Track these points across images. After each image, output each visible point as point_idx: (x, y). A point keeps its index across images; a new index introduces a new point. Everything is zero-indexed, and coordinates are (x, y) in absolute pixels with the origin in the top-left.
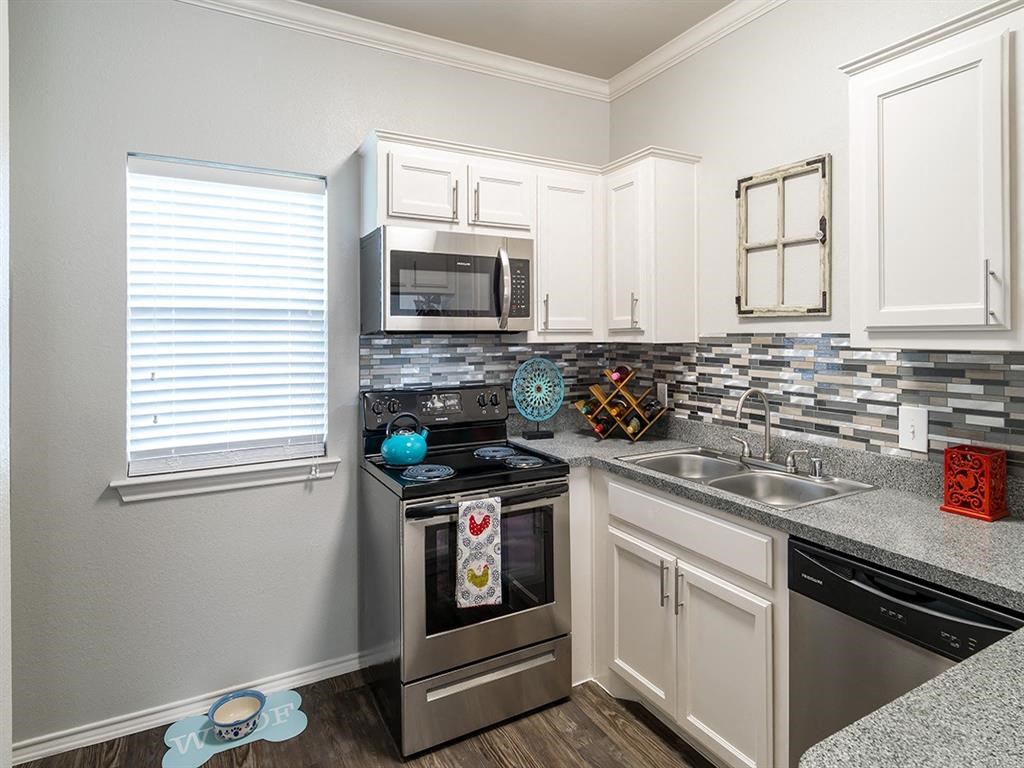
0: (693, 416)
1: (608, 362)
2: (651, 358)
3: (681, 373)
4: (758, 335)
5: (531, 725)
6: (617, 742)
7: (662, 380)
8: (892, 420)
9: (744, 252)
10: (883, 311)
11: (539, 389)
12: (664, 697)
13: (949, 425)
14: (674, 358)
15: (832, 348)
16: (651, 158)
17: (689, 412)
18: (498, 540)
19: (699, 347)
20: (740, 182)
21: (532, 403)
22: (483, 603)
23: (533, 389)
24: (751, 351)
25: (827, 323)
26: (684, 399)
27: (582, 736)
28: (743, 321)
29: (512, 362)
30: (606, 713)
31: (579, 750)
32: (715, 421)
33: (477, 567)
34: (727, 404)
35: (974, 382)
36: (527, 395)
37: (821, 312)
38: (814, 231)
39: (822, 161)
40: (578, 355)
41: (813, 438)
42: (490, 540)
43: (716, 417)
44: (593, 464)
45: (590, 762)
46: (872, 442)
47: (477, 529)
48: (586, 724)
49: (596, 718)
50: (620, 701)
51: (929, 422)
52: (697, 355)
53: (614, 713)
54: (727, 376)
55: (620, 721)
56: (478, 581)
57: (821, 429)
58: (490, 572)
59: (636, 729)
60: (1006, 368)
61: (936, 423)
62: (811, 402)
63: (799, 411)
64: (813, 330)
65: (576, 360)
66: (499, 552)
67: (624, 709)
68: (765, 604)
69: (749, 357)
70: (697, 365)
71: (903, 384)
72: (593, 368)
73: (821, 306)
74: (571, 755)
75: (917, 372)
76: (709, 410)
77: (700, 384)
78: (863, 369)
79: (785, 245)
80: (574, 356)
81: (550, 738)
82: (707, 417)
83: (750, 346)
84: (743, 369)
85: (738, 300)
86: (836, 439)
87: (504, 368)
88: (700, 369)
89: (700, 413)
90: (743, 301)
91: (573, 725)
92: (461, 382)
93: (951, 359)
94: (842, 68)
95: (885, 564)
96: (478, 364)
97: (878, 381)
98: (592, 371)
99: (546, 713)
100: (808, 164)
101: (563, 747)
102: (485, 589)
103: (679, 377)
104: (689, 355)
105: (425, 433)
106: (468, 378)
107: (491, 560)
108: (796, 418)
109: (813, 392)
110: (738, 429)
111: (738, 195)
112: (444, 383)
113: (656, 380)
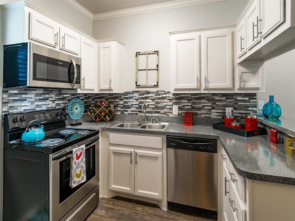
0: (122, 112)
1: (92, 100)
2: (108, 98)
3: (118, 102)
4: (141, 91)
5: (91, 219)
6: (118, 209)
7: (112, 104)
8: (171, 109)
9: (138, 70)
10: (178, 85)
11: (77, 109)
12: (130, 189)
13: (182, 109)
14: (116, 98)
15: (159, 94)
16: (115, 42)
17: (121, 112)
18: (84, 159)
19: (124, 94)
20: (137, 53)
21: (75, 113)
22: (80, 183)
23: (75, 109)
24: (139, 95)
25: (158, 88)
26: (119, 109)
27: (108, 212)
28: (137, 88)
29: (65, 100)
30: (111, 203)
31: (110, 217)
32: (128, 114)
33: (78, 171)
34: (132, 109)
35: (186, 100)
36: (73, 111)
37: (156, 86)
38: (155, 67)
39: (157, 52)
40: (84, 98)
41: (156, 115)
42: (82, 160)
43: (129, 112)
44: (104, 129)
45: (115, 218)
46: (167, 114)
47: (78, 158)
48: (107, 209)
49: (108, 206)
50: (113, 198)
51: (178, 108)
52: (123, 97)
53: (113, 202)
54: (133, 102)
55: (116, 203)
56: (78, 176)
57: (156, 112)
58: (82, 171)
59: (121, 203)
60: (191, 97)
61: (180, 109)
62: (154, 106)
63: (151, 109)
64: (155, 90)
65: (84, 99)
66: (85, 163)
67: (115, 200)
68: (161, 153)
69: (139, 96)
70: (123, 99)
71: (174, 101)
72: (88, 102)
73: (157, 84)
74: (108, 220)
75: (176, 98)
76: (127, 111)
77: (124, 104)
78: (166, 98)
79: (148, 70)
80: (83, 98)
81: (100, 219)
82: (126, 113)
83: (139, 94)
84: (137, 100)
85: (136, 82)
86: (160, 114)
87: (62, 102)
88: (124, 100)
89: (124, 112)
90: (137, 83)
91: (104, 211)
92: (47, 108)
93: (182, 95)
94: (169, 32)
95: (189, 136)
96: (53, 101)
97: (168, 101)
98: (88, 103)
99: (93, 213)
100: (154, 52)
101: (105, 219)
102: (80, 178)
103: (117, 103)
104: (121, 97)
105: (42, 128)
106: (50, 106)
107: (82, 167)
108: (151, 111)
109: (154, 104)
110: (135, 115)
111: (136, 56)
112: (40, 108)
113: (110, 104)
